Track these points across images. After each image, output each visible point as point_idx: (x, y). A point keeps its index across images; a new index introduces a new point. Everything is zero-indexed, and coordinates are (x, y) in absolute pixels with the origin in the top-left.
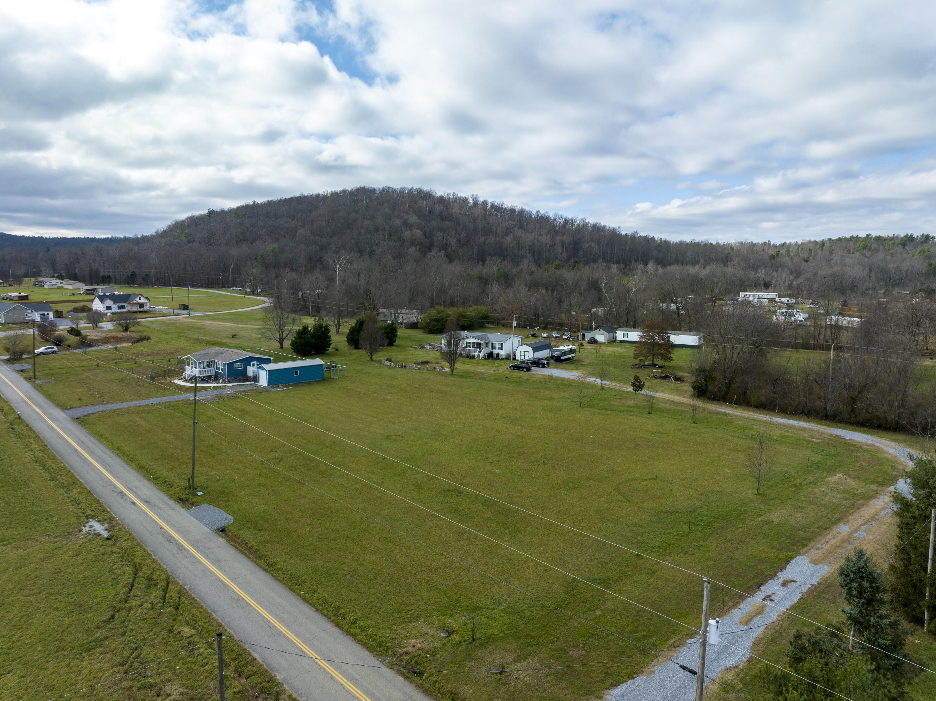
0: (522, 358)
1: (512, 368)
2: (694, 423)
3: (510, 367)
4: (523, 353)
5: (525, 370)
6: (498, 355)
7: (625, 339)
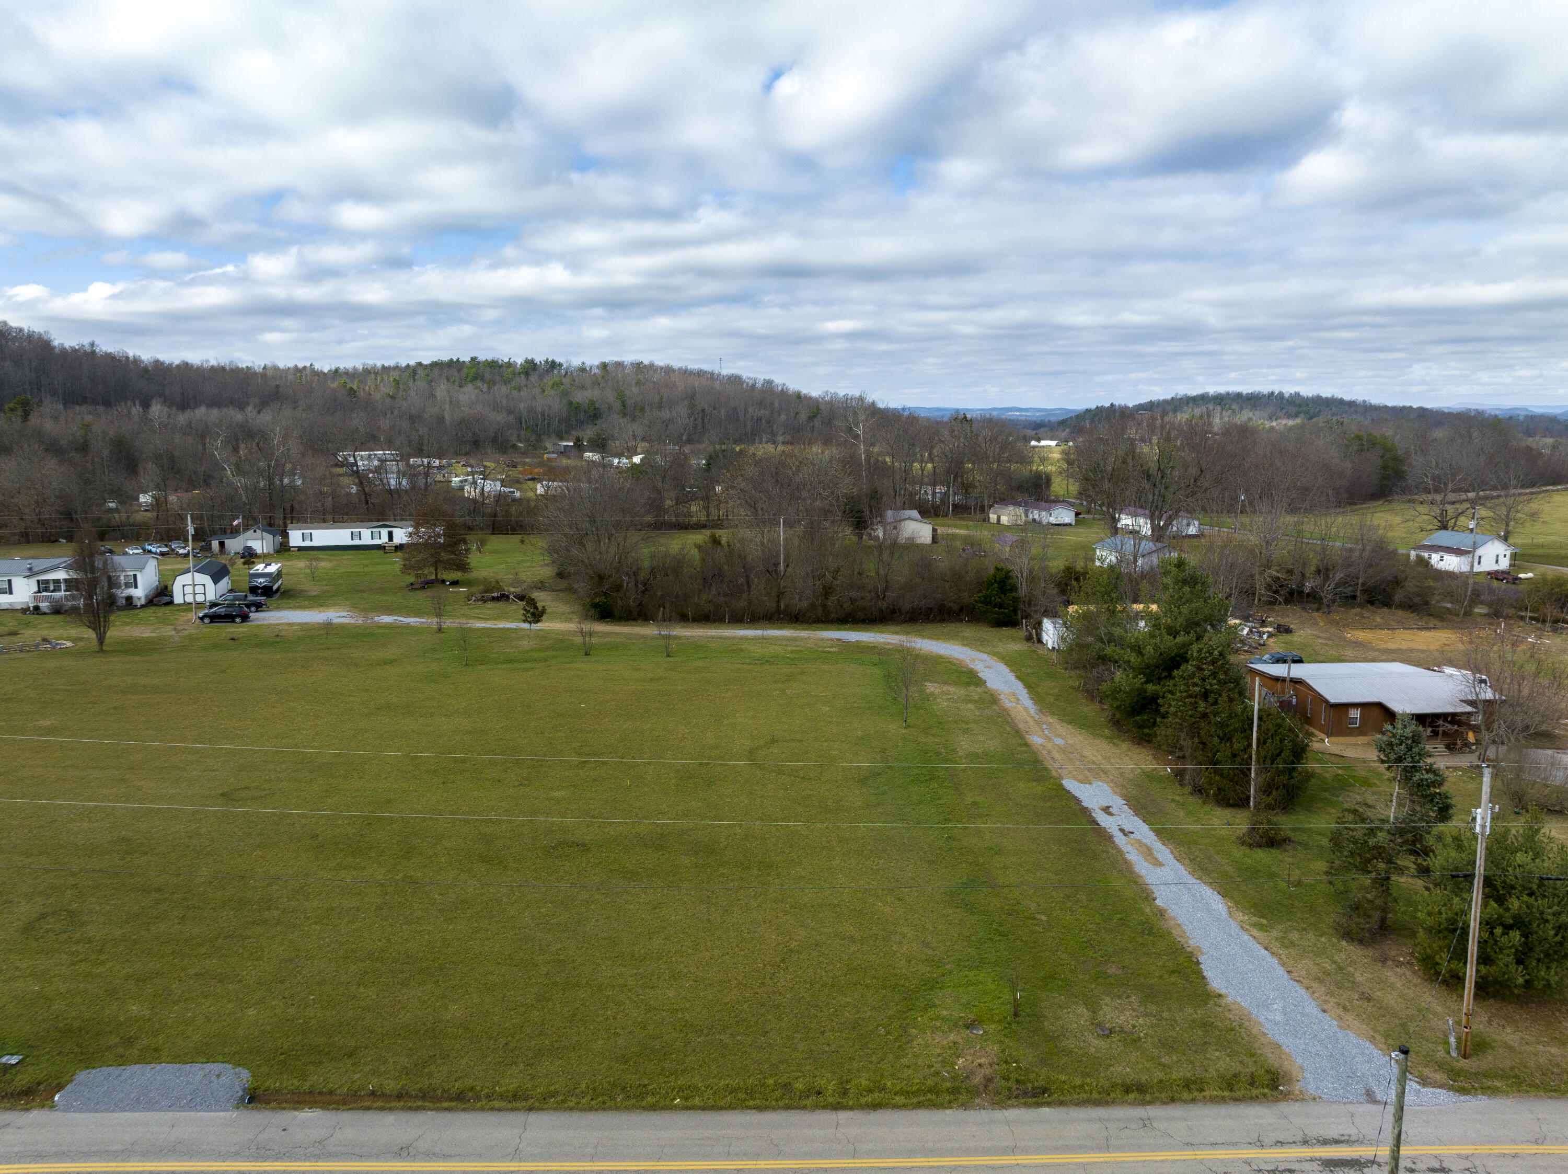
0: (189, 599)
1: (207, 620)
2: (668, 656)
3: (202, 619)
4: (189, 589)
5: (238, 620)
6: (129, 599)
7: (307, 543)
